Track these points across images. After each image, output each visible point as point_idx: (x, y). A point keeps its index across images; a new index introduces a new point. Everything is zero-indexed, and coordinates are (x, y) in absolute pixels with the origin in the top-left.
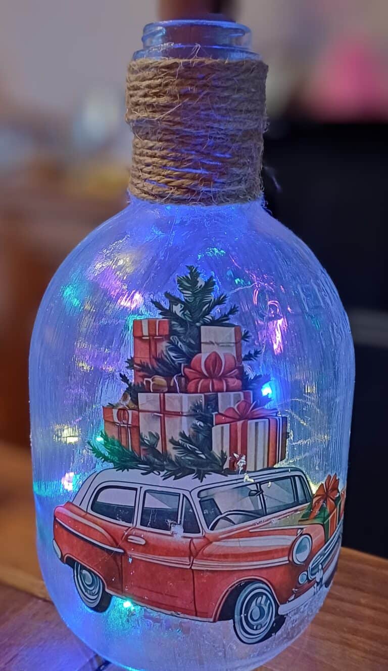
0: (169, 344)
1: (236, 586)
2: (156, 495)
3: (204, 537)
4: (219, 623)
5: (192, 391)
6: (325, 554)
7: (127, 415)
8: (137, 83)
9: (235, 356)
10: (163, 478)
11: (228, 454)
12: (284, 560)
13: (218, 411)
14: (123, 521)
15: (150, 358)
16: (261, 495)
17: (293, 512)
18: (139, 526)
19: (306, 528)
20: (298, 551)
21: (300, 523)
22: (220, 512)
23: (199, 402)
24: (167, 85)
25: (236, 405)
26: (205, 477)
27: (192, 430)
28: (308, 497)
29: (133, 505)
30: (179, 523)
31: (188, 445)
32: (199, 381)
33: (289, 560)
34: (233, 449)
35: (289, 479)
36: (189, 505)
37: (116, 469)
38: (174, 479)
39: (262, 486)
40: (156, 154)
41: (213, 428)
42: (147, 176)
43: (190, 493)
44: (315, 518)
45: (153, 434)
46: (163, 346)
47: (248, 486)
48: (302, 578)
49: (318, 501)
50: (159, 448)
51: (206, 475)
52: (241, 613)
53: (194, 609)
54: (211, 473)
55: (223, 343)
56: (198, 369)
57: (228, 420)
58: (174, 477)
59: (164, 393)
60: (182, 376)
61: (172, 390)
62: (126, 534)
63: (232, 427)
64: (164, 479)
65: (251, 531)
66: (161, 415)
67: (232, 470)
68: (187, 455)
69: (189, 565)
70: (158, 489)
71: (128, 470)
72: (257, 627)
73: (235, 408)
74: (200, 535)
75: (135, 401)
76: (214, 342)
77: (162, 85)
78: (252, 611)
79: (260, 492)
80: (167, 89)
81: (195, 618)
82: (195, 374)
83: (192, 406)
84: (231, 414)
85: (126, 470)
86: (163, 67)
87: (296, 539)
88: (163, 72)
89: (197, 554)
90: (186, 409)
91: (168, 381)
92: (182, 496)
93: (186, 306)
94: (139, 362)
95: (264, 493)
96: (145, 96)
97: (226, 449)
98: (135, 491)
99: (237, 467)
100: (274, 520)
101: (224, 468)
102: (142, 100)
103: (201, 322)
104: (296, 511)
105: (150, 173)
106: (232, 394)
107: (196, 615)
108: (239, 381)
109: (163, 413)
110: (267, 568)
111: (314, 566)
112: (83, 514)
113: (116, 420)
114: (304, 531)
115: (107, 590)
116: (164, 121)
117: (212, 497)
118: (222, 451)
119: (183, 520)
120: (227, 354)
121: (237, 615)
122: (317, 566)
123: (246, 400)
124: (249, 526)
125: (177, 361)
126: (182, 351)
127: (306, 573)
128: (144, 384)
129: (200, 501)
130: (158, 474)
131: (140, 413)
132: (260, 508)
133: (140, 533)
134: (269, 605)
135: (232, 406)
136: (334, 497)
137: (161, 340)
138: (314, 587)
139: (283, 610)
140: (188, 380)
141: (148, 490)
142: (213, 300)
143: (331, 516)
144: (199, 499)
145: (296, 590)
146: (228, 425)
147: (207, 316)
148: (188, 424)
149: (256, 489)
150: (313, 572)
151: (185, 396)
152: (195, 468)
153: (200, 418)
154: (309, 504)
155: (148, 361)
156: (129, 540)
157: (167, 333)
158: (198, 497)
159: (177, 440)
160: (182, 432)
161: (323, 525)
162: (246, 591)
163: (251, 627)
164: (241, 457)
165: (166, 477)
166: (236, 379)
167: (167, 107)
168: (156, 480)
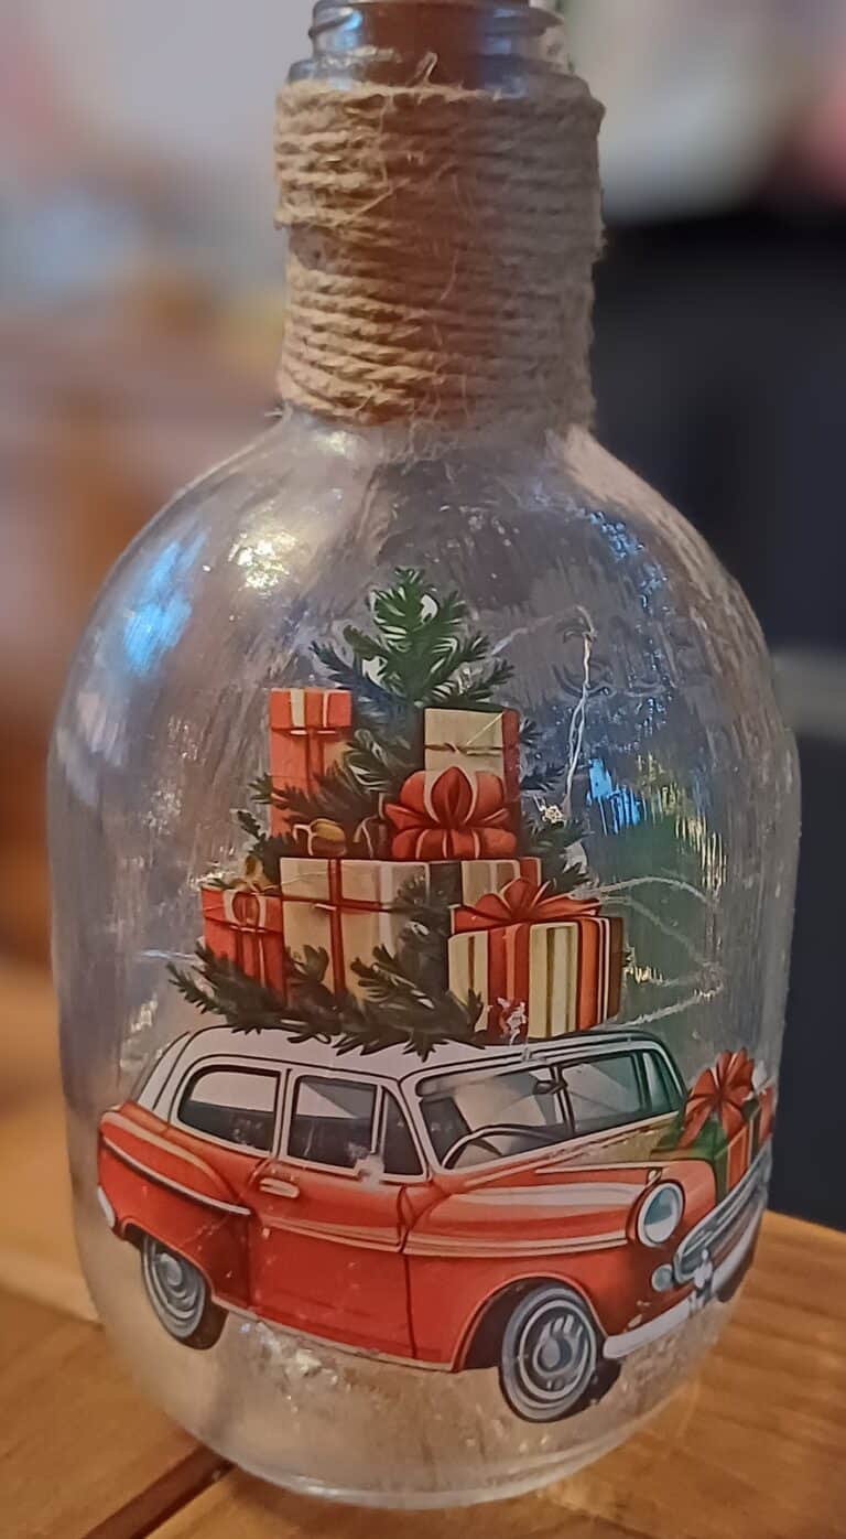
0: (350, 749)
1: (506, 1294)
2: (321, 1087)
3: (431, 1182)
4: (466, 1374)
5: (402, 855)
6: (718, 1227)
7: (254, 906)
8: (291, 138)
9: (502, 777)
10: (337, 1050)
11: (484, 999)
12: (618, 1236)
13: (462, 903)
14: (249, 1144)
15: (308, 780)
16: (562, 1092)
17: (638, 1132)
18: (284, 1157)
19: (670, 1167)
20: (650, 1219)
21: (654, 1156)
22: (468, 1128)
23: (416, 881)
24: (358, 145)
25: (503, 890)
26: (434, 1051)
27: (402, 943)
28: (674, 1098)
29: (271, 1109)
30: (373, 1151)
31: (394, 978)
32: (419, 834)
33: (627, 1238)
34: (497, 987)
35: (628, 1059)
36: (395, 1111)
37: (231, 1029)
38: (363, 1053)
39: (564, 1072)
40: (336, 305)
41: (450, 940)
42: (316, 354)
43: (399, 1083)
44: (692, 1145)
45: (313, 950)
46: (337, 751)
47: (533, 1073)
48: (660, 1279)
49: (698, 1109)
50: (328, 981)
51: (436, 1046)
52: (516, 1353)
53: (408, 1342)
54: (446, 1040)
55: (473, 749)
56: (417, 806)
57: (487, 922)
58: (361, 1048)
59: (339, 859)
60: (379, 821)
61: (358, 852)
62: (255, 1174)
63: (493, 937)
64: (339, 1053)
65: (538, 1171)
66: (333, 908)
67: (494, 1036)
68: (391, 1001)
69: (397, 1245)
70: (327, 1074)
71: (259, 1032)
72: (553, 1386)
73: (501, 895)
74: (421, 1178)
75: (274, 875)
76: (454, 746)
77: (349, 145)
78: (541, 1351)
79: (559, 1085)
80: (361, 155)
81: (412, 1362)
82: (409, 818)
83: (401, 888)
84: (493, 909)
85: (254, 1031)
86: (347, 104)
87: (643, 1194)
88: (351, 116)
89: (416, 1219)
90: (387, 898)
91: (349, 829)
92: (380, 1091)
93: (392, 661)
94: (282, 788)
95: (568, 1089)
96: (311, 168)
97: (481, 987)
98: (275, 1079)
99: (506, 1029)
100: (592, 1149)
101: (477, 1029)
102: (304, 178)
103: (426, 698)
104: (645, 1129)
105: (322, 347)
106: (493, 863)
107: (415, 1356)
108: (510, 834)
109: (337, 906)
110: (579, 1254)
111: (688, 1252)
112: (161, 1128)
113: (230, 917)
114: (665, 1174)
115: (216, 1300)
116: (354, 229)
117: (448, 1095)
118: (471, 992)
119: (382, 1145)
120: (483, 774)
121: (508, 1355)
122: (698, 1252)
123: (524, 878)
124: (533, 1161)
125: (370, 787)
126: (383, 765)
127: (669, 1267)
128: (292, 837)
129: (420, 1104)
130: (325, 1040)
131: (285, 903)
132: (560, 1120)
133: (286, 1171)
134: (582, 1335)
135: (494, 891)
136: (739, 1099)
137: (333, 739)
138: (690, 1300)
139: (614, 1347)
140: (393, 830)
141: (305, 1076)
142: (454, 649)
143: (732, 1143)
144: (420, 1099)
145: (647, 1304)
146: (486, 932)
147: (440, 687)
148: (393, 929)
149: (550, 1078)
150: (687, 1266)
151: (386, 867)
152: (410, 1030)
153: (419, 916)
154: (676, 1113)
155: (304, 786)
156: (263, 1189)
157: (346, 721)
158: (418, 1094)
159: (369, 965)
160: (380, 947)
161: (712, 1163)
162: (526, 1305)
163: (541, 1384)
164: (514, 1006)
165: (343, 1049)
166: (503, 832)
167: (358, 195)
168: (320, 1053)
